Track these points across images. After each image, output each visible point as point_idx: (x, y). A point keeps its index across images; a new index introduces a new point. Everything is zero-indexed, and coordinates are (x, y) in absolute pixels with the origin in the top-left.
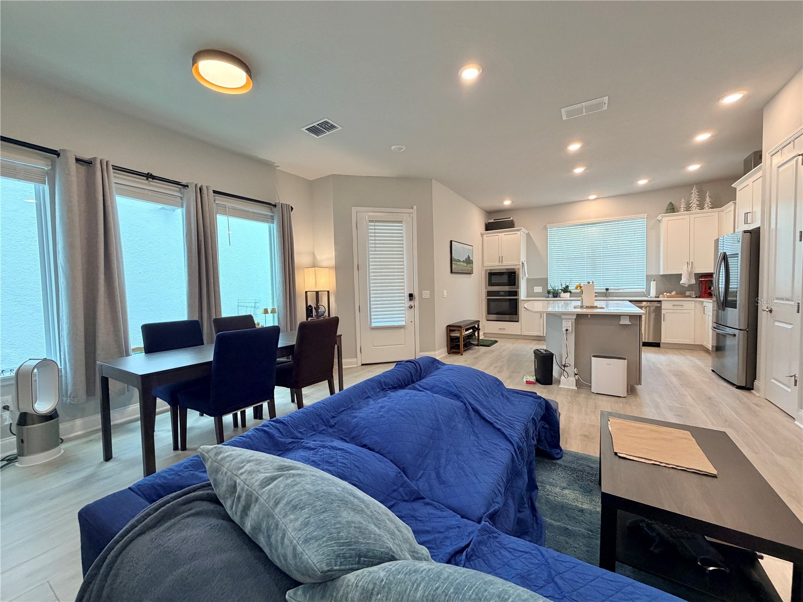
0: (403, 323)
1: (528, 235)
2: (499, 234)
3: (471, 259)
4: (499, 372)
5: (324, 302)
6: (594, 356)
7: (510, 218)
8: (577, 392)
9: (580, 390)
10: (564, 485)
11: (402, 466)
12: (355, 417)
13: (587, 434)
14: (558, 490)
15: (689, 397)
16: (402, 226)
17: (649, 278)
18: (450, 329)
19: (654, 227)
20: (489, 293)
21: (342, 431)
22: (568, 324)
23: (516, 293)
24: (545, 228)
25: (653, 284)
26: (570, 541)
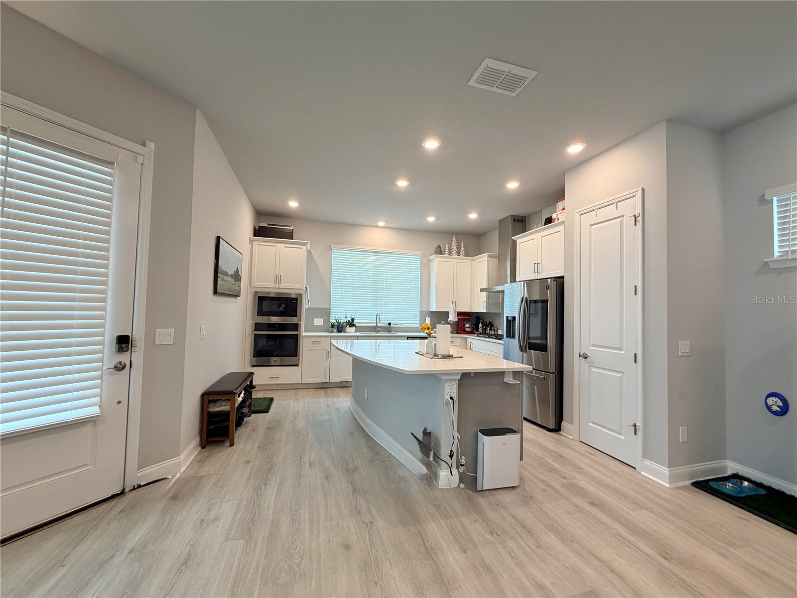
0: (94, 410)
2: (278, 245)
3: (239, 273)
7: (291, 227)
17: (423, 315)
18: (208, 397)
20: (258, 327)
22: (451, 389)
23: (296, 327)
24: (330, 248)
25: (427, 319)
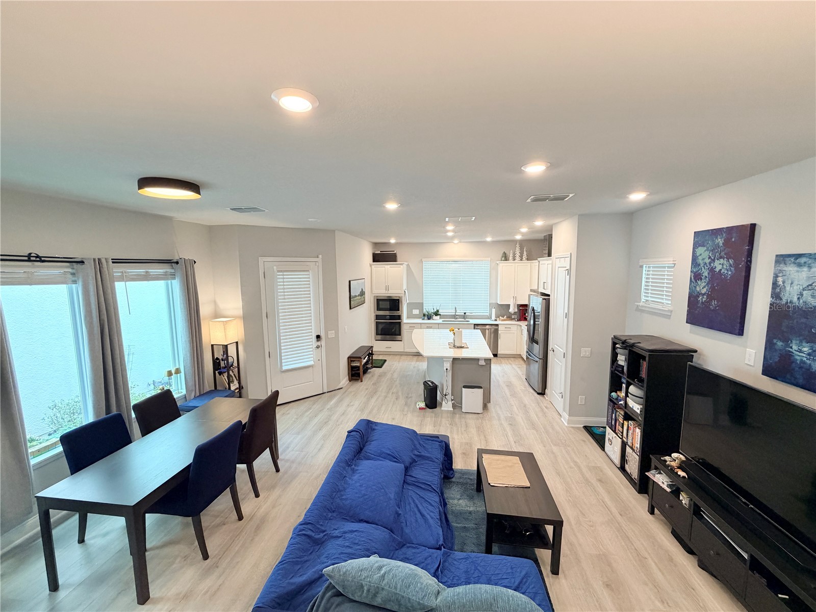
0: (312, 363)
1: (408, 265)
2: (386, 266)
3: (364, 290)
4: (397, 399)
7: (394, 251)
8: (454, 413)
9: (455, 410)
10: (459, 497)
12: (346, 499)
13: (464, 451)
14: (456, 501)
15: (515, 407)
16: (309, 275)
17: (491, 306)
18: (351, 359)
19: (494, 270)
20: (377, 317)
21: (342, 513)
22: (448, 365)
23: (399, 317)
24: (421, 262)
25: (494, 311)
26: (468, 534)
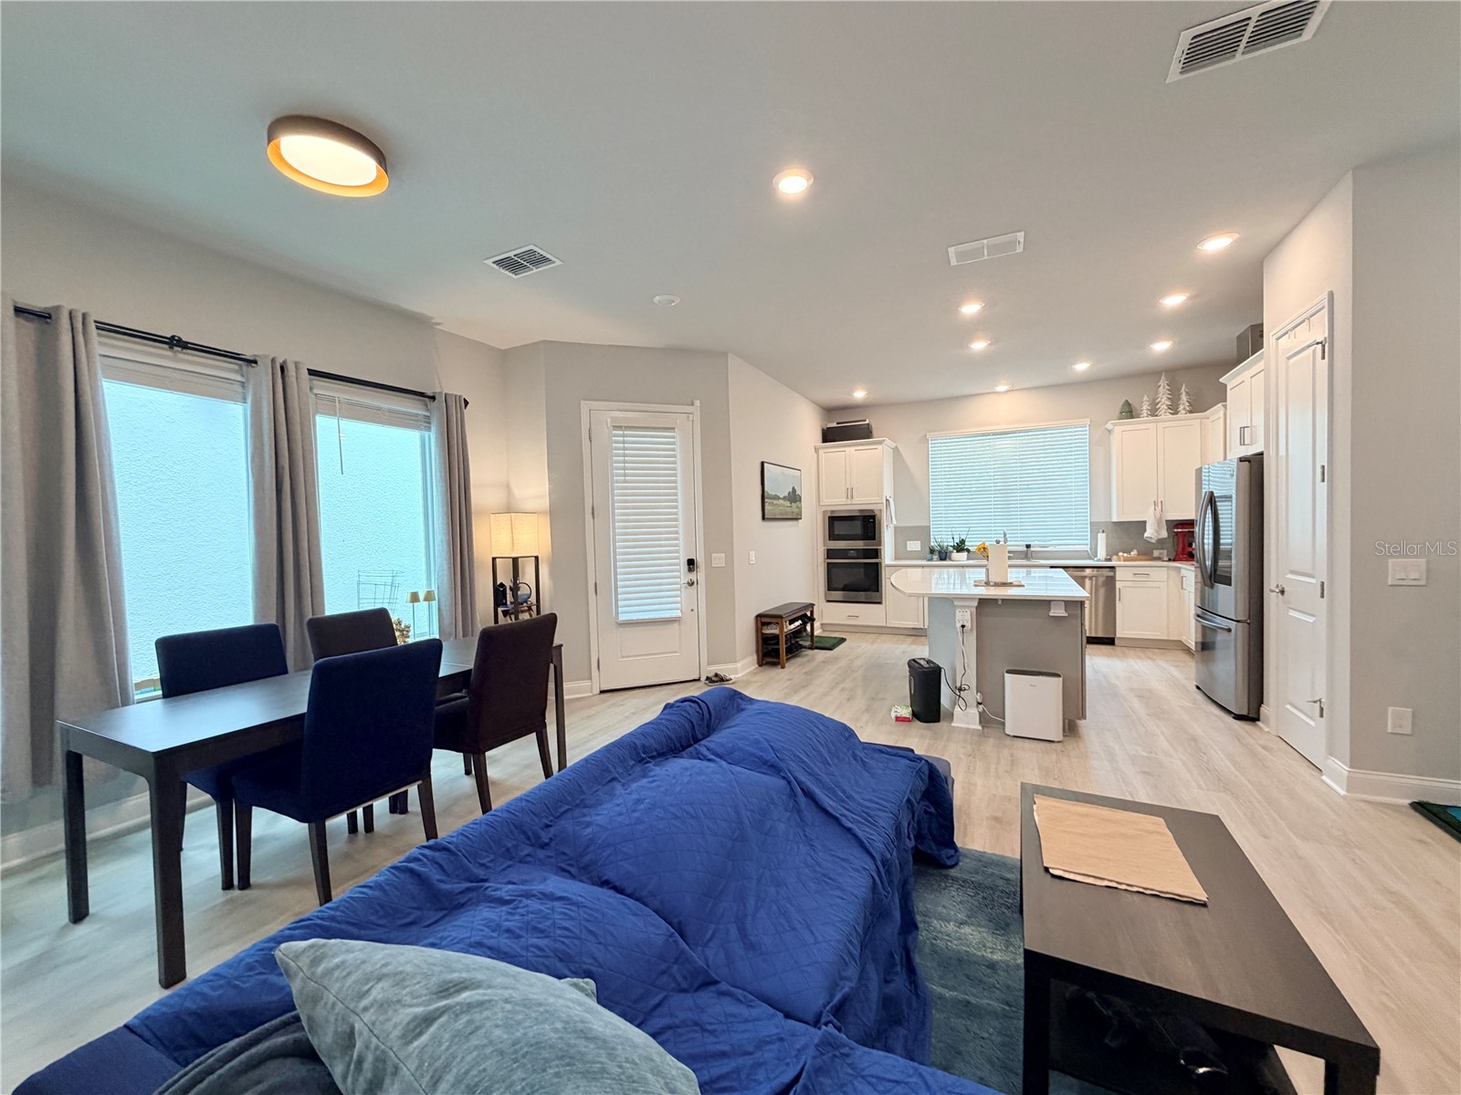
0: (677, 613)
1: (896, 450)
2: (847, 449)
3: (798, 492)
4: (849, 699)
5: (528, 576)
6: (1008, 672)
7: (865, 420)
8: (982, 735)
9: (986, 730)
10: (961, 916)
11: (675, 921)
12: (589, 824)
13: (999, 814)
14: (951, 927)
15: (1162, 738)
16: (673, 437)
17: (1095, 528)
18: (763, 620)
19: (1101, 442)
20: (830, 553)
21: (564, 854)
22: (965, 616)
23: (876, 553)
24: (925, 440)
25: (1102, 537)
26: (974, 1028)
